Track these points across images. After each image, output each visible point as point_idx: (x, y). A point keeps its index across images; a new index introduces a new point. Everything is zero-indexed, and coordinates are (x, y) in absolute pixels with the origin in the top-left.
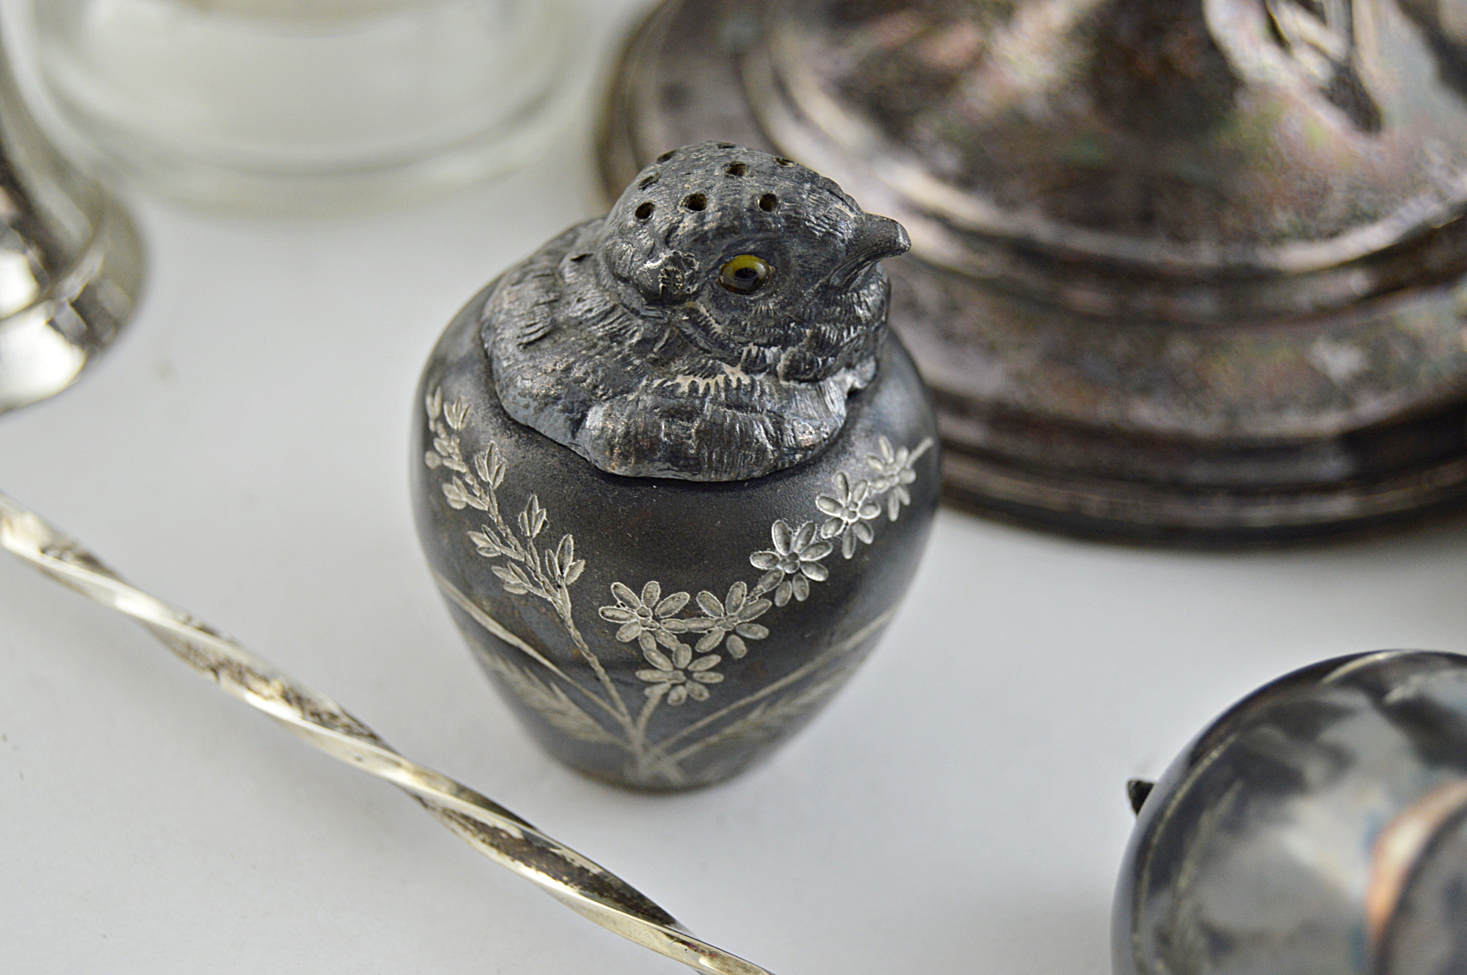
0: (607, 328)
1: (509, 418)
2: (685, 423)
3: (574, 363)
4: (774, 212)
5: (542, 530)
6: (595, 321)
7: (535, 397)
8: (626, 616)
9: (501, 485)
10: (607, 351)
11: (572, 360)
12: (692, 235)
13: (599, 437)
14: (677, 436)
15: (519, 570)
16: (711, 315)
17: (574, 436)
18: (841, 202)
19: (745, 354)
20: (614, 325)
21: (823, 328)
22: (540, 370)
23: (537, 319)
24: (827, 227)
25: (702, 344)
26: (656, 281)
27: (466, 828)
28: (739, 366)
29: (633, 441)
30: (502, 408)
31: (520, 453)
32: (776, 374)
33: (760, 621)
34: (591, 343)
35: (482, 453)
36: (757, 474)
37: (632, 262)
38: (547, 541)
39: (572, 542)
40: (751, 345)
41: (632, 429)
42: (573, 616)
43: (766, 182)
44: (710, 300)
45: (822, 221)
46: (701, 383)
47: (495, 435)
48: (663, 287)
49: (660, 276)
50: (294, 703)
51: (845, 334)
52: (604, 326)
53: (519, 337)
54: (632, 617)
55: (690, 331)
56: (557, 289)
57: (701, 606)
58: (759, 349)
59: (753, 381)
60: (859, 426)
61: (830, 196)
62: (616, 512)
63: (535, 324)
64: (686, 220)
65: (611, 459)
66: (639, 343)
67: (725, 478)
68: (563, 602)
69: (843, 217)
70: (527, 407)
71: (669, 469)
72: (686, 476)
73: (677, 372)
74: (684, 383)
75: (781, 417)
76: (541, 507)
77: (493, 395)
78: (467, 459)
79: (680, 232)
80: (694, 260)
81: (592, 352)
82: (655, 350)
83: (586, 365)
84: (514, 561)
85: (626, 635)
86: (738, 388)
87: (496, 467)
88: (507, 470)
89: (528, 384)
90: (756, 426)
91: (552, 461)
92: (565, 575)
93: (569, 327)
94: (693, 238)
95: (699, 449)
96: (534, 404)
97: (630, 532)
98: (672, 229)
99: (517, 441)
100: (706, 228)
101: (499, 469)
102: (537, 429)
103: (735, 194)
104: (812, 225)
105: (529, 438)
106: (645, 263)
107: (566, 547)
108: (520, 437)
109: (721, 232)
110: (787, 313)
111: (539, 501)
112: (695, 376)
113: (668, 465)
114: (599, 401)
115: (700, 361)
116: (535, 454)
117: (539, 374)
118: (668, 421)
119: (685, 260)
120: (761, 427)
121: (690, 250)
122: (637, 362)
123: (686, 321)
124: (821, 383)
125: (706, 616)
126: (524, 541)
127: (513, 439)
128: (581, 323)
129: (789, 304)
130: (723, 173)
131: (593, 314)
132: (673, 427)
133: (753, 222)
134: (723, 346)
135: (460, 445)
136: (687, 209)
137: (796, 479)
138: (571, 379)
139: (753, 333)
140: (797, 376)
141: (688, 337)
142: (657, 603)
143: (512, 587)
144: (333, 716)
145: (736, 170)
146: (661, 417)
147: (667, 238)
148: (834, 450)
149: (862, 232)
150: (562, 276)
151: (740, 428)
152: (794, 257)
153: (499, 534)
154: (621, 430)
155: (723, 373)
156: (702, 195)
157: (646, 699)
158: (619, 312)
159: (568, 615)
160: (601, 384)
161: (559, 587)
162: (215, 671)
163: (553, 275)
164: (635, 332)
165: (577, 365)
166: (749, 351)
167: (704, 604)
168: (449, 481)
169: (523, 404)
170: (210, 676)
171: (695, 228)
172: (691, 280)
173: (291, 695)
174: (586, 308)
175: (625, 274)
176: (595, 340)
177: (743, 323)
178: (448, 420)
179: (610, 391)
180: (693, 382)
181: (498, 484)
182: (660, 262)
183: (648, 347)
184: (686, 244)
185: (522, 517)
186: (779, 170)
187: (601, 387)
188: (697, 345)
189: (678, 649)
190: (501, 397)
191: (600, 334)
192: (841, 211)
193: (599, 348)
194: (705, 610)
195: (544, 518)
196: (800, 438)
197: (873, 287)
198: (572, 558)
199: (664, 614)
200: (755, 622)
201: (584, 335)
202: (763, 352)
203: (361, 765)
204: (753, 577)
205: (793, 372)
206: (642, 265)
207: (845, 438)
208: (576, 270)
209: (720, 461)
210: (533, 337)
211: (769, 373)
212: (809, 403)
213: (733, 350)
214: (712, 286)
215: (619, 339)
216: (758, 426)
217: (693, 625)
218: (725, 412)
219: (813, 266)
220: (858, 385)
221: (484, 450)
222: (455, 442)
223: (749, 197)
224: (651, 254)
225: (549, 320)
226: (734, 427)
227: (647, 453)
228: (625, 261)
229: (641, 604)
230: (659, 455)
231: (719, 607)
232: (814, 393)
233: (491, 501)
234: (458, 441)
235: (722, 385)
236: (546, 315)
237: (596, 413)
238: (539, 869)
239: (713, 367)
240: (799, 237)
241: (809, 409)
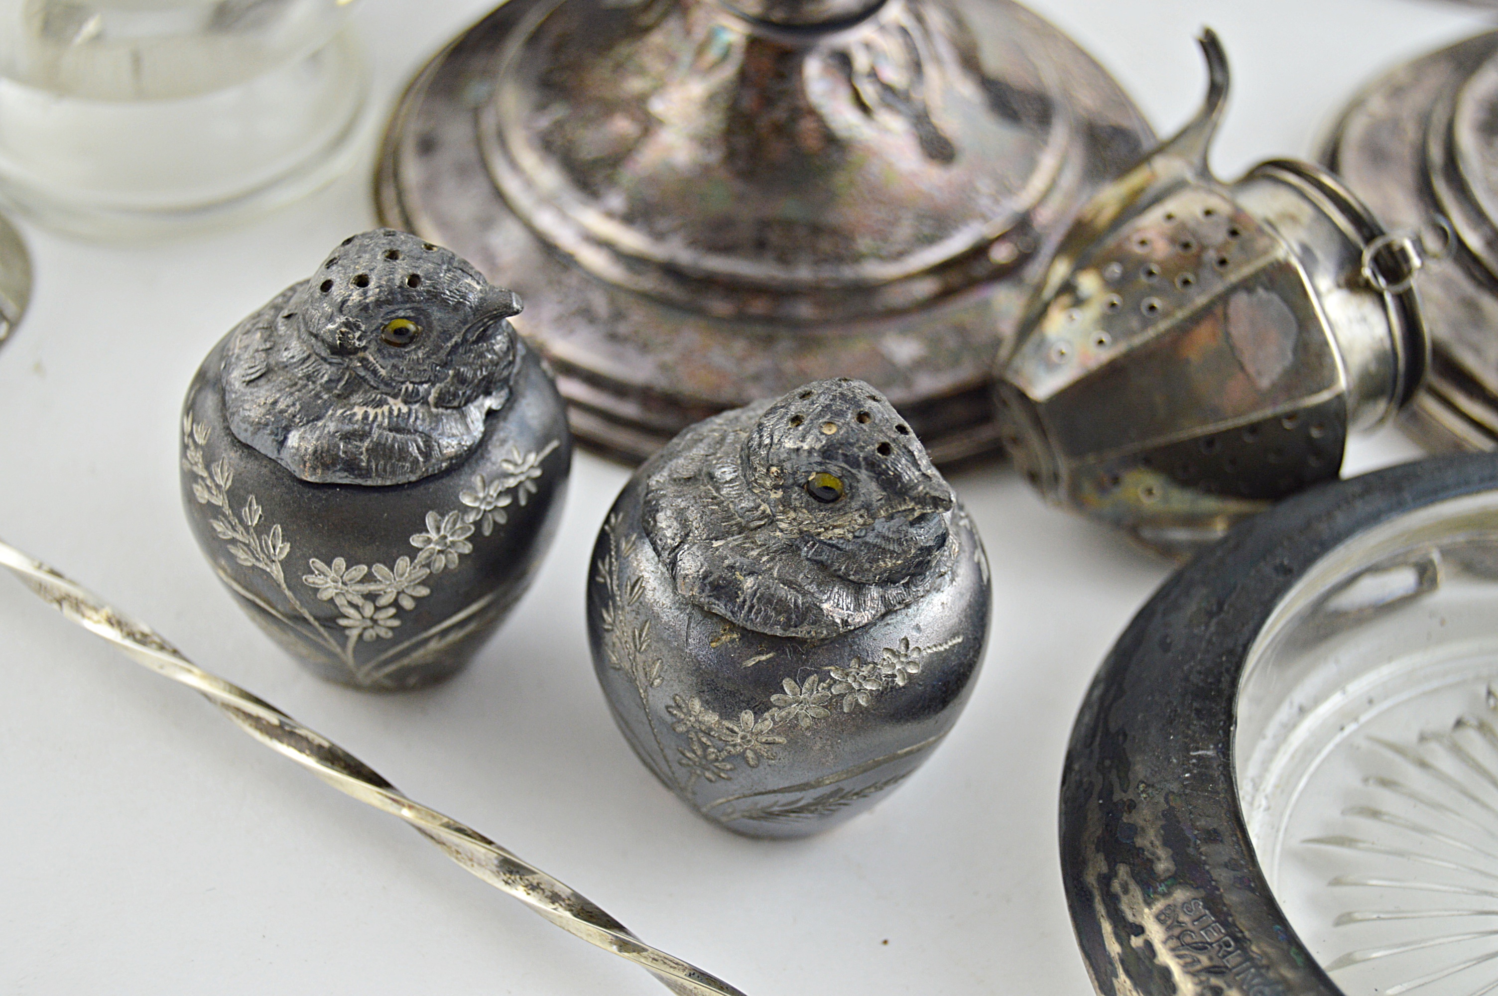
0: (305, 371)
1: (236, 438)
2: (358, 443)
3: (279, 398)
4: (418, 288)
5: (259, 521)
6: (296, 365)
7: (252, 424)
8: (322, 582)
9: (230, 487)
10: (304, 388)
11: (278, 395)
12: (358, 306)
13: (295, 455)
14: (352, 453)
15: (245, 549)
16: (377, 362)
17: (279, 451)
18: (470, 278)
19: (403, 390)
20: (310, 369)
21: (462, 369)
22: (256, 403)
23: (257, 363)
24: (458, 297)
25: (372, 383)
26: (334, 339)
27: (237, 716)
28: (400, 399)
29: (320, 458)
30: (230, 430)
31: (243, 464)
32: (428, 403)
33: (423, 583)
34: (293, 382)
35: (217, 463)
36: (413, 478)
37: (318, 324)
38: (262, 529)
39: (280, 530)
40: (408, 383)
41: (319, 448)
42: (285, 581)
43: (413, 264)
44: (376, 352)
45: (455, 293)
46: (372, 412)
47: (226, 450)
48: (340, 343)
49: (337, 335)
50: (116, 626)
51: (479, 373)
52: (302, 369)
53: (243, 376)
54: (326, 583)
55: (363, 374)
56: (272, 339)
57: (376, 574)
58: (414, 387)
59: (410, 410)
60: (495, 438)
61: (462, 274)
62: (310, 508)
63: (255, 366)
64: (354, 294)
65: (304, 471)
66: (327, 382)
67: (388, 483)
68: (277, 572)
69: (471, 289)
70: (246, 430)
71: (347, 477)
72: (359, 481)
73: (355, 404)
74: (359, 412)
75: (430, 437)
76: (258, 504)
77: (225, 419)
78: (207, 467)
79: (349, 303)
80: (361, 323)
81: (294, 389)
82: (339, 387)
83: (288, 399)
84: (241, 542)
85: (325, 596)
86: (398, 416)
87: (227, 474)
88: (234, 476)
89: (247, 413)
90: (410, 445)
91: (264, 471)
92: (277, 553)
93: (279, 369)
94: (359, 308)
95: (369, 461)
96: (251, 429)
97: (321, 523)
98: (344, 302)
99: (241, 455)
100: (367, 301)
101: (228, 475)
102: (254, 447)
103: (390, 274)
104: (447, 297)
105: (249, 453)
106: (327, 325)
107: (276, 534)
108: (243, 452)
109: (379, 303)
110: (433, 360)
111: (256, 500)
112: (368, 406)
113: (346, 474)
114: (297, 427)
115: (371, 396)
116: (252, 465)
117: (254, 406)
118: (345, 442)
119: (355, 324)
120: (414, 445)
121: (357, 316)
122: (326, 397)
123: (359, 366)
124: (464, 408)
125: (380, 581)
126: (247, 528)
127: (238, 453)
128: (286, 367)
129: (433, 354)
130: (383, 257)
131: (295, 360)
132: (350, 446)
133: (403, 296)
134: (387, 384)
135: (203, 456)
136: (355, 286)
137: (444, 481)
138: (277, 411)
139: (409, 375)
140: (445, 405)
141: (362, 378)
142: (344, 573)
143: (242, 560)
144: (144, 635)
145: (393, 255)
146: (341, 439)
147: (341, 307)
148: (475, 457)
149: (485, 300)
150: (276, 329)
151: (398, 446)
152: (435, 319)
153: (230, 523)
154: (310, 450)
155: (388, 404)
156: (366, 275)
157: (347, 638)
158: (313, 359)
159: (282, 581)
160: (298, 414)
161: (273, 561)
162: (60, 602)
163: (271, 327)
164: (324, 374)
165: (282, 400)
166: (407, 389)
167: (378, 573)
168: (197, 482)
169: (243, 428)
170: (56, 606)
171: (360, 301)
172: (359, 339)
173: (114, 621)
174: (290, 355)
175: (315, 331)
176: (297, 380)
177: (401, 368)
178: (196, 436)
179: (305, 419)
180: (366, 412)
181: (228, 487)
182: (337, 325)
183: (333, 385)
184: (355, 311)
185: (245, 511)
186: (425, 255)
187: (298, 416)
188: (368, 383)
189: (363, 605)
190: (230, 422)
191: (300, 375)
192: (470, 285)
193: (299, 386)
194: (379, 578)
195: (260, 512)
196: (445, 452)
197: (499, 338)
198: (281, 541)
199: (350, 580)
200: (419, 584)
201: (289, 376)
202: (417, 388)
203: (164, 672)
204: (413, 553)
205: (441, 402)
206: (324, 327)
207: (484, 447)
208: (286, 325)
209: (385, 470)
210: (253, 377)
211: (423, 403)
212: (453, 424)
213: (394, 388)
214: (376, 341)
215: (314, 379)
216: (412, 445)
217: (372, 587)
218: (387, 435)
219: (449, 326)
220: (494, 407)
221: (218, 460)
222: (199, 454)
223: (400, 277)
224: (331, 319)
225: (265, 363)
226: (393, 446)
227: (330, 466)
228: (314, 322)
229: (333, 574)
230: (339, 467)
231: (390, 575)
232: (458, 416)
233: (224, 499)
234: (201, 453)
235: (386, 414)
236: (263, 360)
237: (294, 436)
238: (289, 745)
239: (380, 400)
240: (437, 306)
241: (453, 429)
